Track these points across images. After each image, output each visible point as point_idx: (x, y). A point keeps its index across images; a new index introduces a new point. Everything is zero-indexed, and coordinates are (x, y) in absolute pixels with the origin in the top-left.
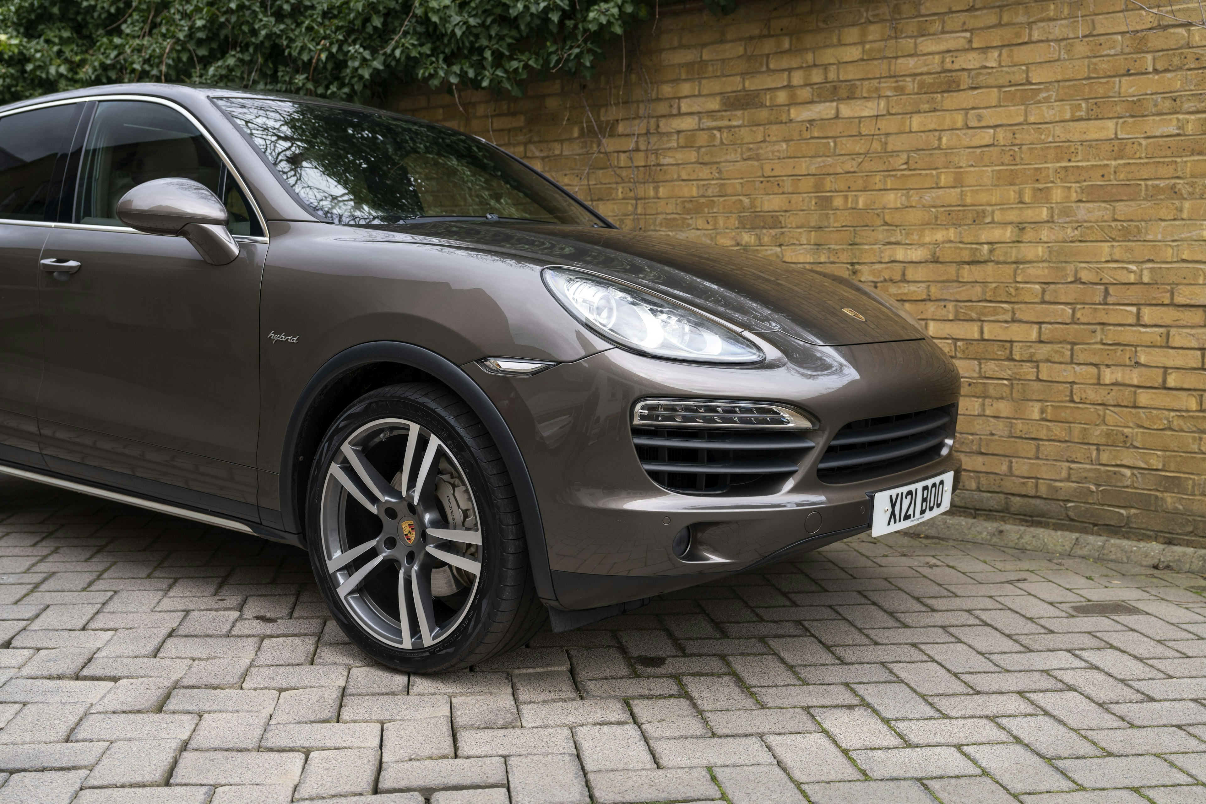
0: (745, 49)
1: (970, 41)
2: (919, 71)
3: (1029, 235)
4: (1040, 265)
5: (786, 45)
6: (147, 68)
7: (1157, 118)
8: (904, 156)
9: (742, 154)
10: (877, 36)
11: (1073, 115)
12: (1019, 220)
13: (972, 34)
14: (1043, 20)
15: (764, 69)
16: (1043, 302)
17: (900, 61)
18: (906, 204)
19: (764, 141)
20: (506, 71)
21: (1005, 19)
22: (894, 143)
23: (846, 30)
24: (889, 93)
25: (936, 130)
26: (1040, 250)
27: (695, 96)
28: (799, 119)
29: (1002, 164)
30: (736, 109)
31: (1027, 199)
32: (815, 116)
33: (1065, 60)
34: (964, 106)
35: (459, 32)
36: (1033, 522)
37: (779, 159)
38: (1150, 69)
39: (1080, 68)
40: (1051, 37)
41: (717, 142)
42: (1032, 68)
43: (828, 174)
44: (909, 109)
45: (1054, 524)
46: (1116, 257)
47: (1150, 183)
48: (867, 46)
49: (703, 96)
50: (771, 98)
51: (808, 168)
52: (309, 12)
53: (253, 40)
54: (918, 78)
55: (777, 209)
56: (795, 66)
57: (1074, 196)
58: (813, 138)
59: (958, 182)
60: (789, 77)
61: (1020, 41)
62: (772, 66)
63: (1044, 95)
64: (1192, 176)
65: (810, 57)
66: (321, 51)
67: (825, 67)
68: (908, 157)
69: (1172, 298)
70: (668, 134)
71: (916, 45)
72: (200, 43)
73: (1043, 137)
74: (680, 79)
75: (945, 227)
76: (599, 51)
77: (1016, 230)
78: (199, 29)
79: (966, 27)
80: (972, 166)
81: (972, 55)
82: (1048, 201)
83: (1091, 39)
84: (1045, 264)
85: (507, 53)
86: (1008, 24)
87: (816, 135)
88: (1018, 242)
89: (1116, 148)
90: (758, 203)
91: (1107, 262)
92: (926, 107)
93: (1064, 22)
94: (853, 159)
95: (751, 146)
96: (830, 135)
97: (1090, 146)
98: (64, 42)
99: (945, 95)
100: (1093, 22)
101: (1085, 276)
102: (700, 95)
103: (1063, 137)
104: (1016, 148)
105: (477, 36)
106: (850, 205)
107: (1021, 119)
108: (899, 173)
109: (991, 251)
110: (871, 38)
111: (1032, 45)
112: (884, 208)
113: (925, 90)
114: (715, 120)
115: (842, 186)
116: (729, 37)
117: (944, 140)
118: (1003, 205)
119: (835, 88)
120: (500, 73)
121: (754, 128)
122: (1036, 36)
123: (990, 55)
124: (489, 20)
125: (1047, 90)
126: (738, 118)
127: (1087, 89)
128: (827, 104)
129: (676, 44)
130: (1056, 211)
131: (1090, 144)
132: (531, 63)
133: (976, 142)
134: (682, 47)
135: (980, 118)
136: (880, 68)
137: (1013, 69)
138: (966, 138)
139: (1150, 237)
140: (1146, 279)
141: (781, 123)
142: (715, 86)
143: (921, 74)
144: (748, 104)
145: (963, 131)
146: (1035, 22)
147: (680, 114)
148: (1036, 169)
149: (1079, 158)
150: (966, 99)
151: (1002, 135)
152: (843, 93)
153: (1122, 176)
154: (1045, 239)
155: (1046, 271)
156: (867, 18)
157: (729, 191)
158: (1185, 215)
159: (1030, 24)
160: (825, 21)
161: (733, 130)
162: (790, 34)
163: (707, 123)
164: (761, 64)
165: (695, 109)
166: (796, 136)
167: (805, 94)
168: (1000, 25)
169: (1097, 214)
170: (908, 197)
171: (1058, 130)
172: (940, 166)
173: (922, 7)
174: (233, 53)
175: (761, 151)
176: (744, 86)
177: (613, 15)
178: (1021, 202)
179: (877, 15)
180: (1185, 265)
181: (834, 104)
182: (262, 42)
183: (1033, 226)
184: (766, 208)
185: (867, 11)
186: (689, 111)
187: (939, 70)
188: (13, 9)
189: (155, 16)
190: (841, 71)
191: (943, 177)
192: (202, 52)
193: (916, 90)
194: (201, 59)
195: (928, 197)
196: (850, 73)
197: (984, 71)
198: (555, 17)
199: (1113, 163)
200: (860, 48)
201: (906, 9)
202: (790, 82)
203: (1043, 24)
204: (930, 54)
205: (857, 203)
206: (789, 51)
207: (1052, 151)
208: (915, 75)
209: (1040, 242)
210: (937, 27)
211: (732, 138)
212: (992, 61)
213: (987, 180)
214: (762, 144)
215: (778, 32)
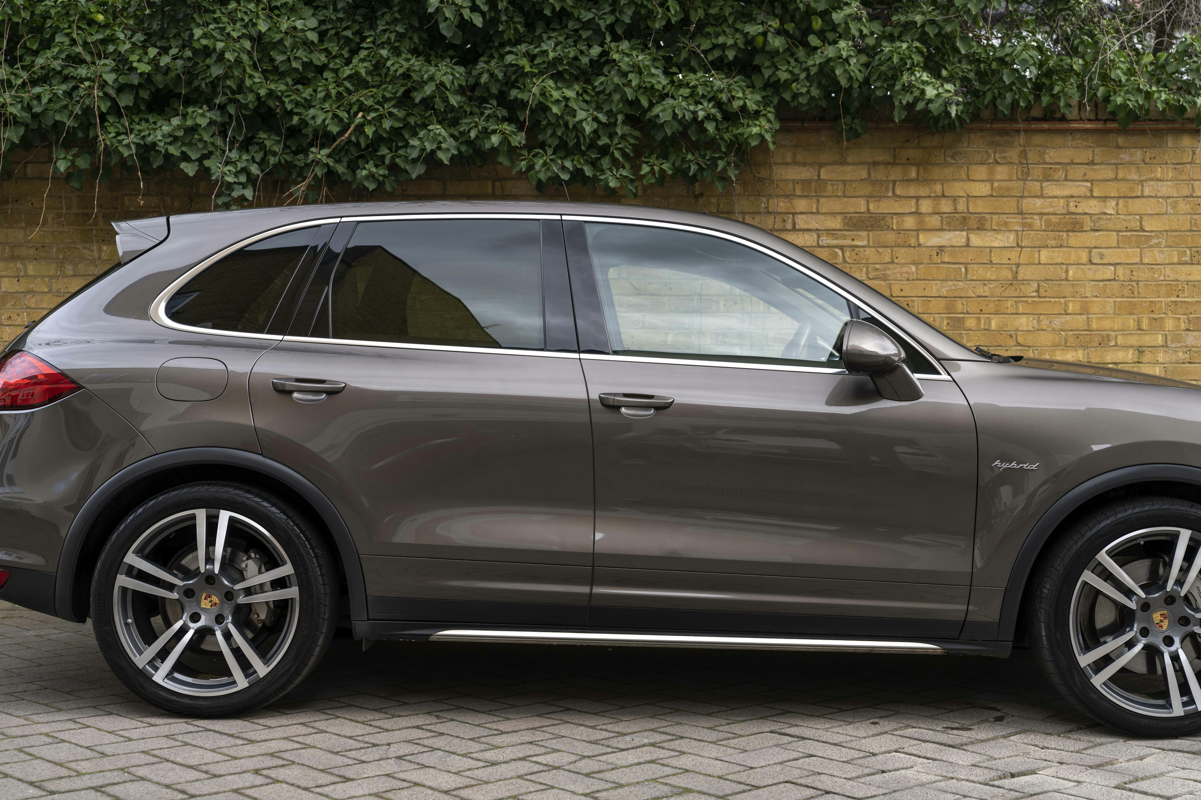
0: (869, 174)
1: (1091, 190)
2: (1046, 211)
3: (1147, 357)
5: (913, 174)
8: (1035, 285)
9: (867, 273)
10: (1005, 176)
11: (1179, 260)
12: (1139, 344)
13: (1092, 184)
14: (1152, 180)
15: (890, 194)
17: (1028, 200)
18: (1037, 327)
19: (892, 262)
21: (1120, 175)
22: (1025, 273)
23: (974, 167)
24: (1017, 228)
25: (1063, 264)
27: (812, 213)
28: (929, 244)
29: (1123, 296)
30: (861, 230)
31: (1144, 326)
32: (944, 243)
33: (1171, 214)
34: (1088, 245)
37: (908, 280)
39: (1184, 223)
40: (1159, 195)
41: (840, 260)
42: (1145, 218)
43: (960, 297)
44: (1038, 243)
48: (996, 184)
49: (822, 214)
50: (898, 222)
51: (938, 290)
54: (1045, 217)
56: (923, 195)
57: (1183, 326)
58: (943, 263)
59: (1085, 310)
60: (917, 204)
61: (1134, 195)
62: (898, 192)
63: (1155, 241)
65: (938, 188)
67: (955, 199)
68: (1039, 286)
71: (1042, 188)
73: (1156, 276)
74: (794, 195)
75: (1075, 348)
77: (1136, 352)
79: (1086, 178)
80: (1096, 296)
81: (1093, 202)
82: (1162, 329)
83: (1192, 199)
85: (632, 155)
86: (1123, 180)
87: (947, 260)
88: (1138, 362)
92: (1053, 243)
93: (1169, 183)
94: (985, 284)
95: (877, 266)
96: (961, 261)
97: (1194, 286)
99: (1070, 234)
100: (1193, 186)
102: (818, 213)
103: (1172, 277)
104: (1134, 284)
106: (982, 327)
107: (1137, 260)
108: (1030, 300)
111: (1144, 199)
112: (1017, 330)
113: (1050, 227)
114: (837, 239)
115: (973, 308)
116: (850, 160)
117: (1071, 273)
118: (1124, 331)
119: (965, 218)
121: (880, 250)
122: (1147, 192)
123: (1108, 203)
125: (1157, 237)
126: (862, 239)
127: (1190, 239)
128: (957, 233)
130: (1169, 338)
131: (1194, 284)
133: (1099, 276)
134: (795, 163)
135: (1102, 256)
136: (1010, 205)
137: (1128, 217)
138: (1091, 273)
141: (910, 246)
142: (836, 205)
143: (1048, 214)
144: (872, 226)
145: (1088, 267)
146: (1145, 181)
147: (794, 229)
148: (1151, 302)
149: (1186, 295)
150: (1090, 239)
151: (1121, 272)
152: (973, 224)
154: (1161, 360)
156: (996, 160)
159: (1142, 182)
160: (952, 157)
161: (857, 249)
162: (918, 165)
163: (825, 240)
164: (887, 191)
165: (813, 225)
166: (926, 260)
167: (935, 221)
168: (1116, 179)
170: (1039, 321)
171: (1168, 270)
172: (1068, 295)
173: (1047, 156)
175: (888, 272)
176: (868, 208)
178: (1140, 329)
179: (1005, 158)
181: (964, 233)
183: (1150, 349)
185: (995, 153)
186: (806, 227)
187: (1064, 212)
190: (970, 204)
191: (1071, 305)
193: (1043, 228)
195: (1057, 322)
196: (979, 207)
197: (1104, 217)
200: (989, 185)
201: (1032, 156)
202: (918, 209)
203: (1152, 183)
204: (1055, 197)
205: (990, 324)
206: (917, 180)
207: (1163, 288)
208: (1042, 214)
209: (1157, 363)
210: (1061, 174)
211: (857, 257)
212: (1110, 207)
213: (1110, 310)
214: (889, 265)
215: (905, 161)
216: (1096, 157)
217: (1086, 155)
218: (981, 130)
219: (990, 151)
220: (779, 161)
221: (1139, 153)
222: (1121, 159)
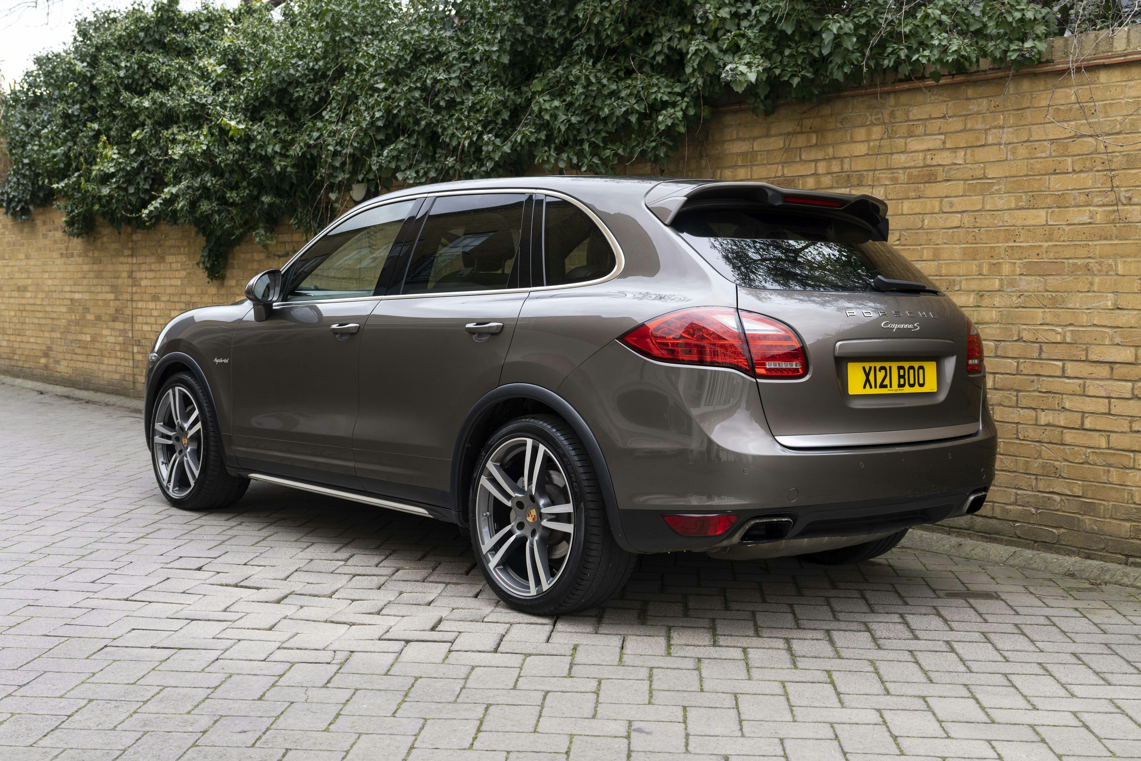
0: (784, 142)
1: (944, 143)
2: (908, 165)
3: (986, 302)
4: (994, 326)
5: (814, 141)
6: (339, 148)
7: (1076, 209)
8: (897, 234)
10: (879, 136)
11: (1016, 204)
12: (979, 289)
13: (945, 137)
14: (995, 127)
15: (798, 159)
16: (997, 356)
17: (895, 156)
20: (600, 159)
21: (969, 126)
23: (857, 130)
24: (887, 183)
25: (920, 214)
26: (994, 314)
29: (967, 243)
31: (985, 272)
33: (1011, 160)
34: (940, 195)
35: (563, 128)
36: (991, 538)
38: (1070, 170)
39: (1021, 167)
40: (1001, 141)
42: (988, 165)
44: (901, 195)
45: (1006, 540)
46: (1047, 321)
47: (1071, 261)
48: (872, 144)
50: (802, 183)
52: (459, 107)
53: (416, 128)
54: (908, 171)
56: (820, 158)
57: (1018, 271)
59: (936, 257)
60: (816, 167)
61: (979, 144)
62: (803, 157)
63: (996, 187)
64: (1101, 257)
65: (830, 150)
66: (465, 138)
67: (842, 159)
68: (901, 235)
69: (1087, 356)
71: (906, 143)
72: (379, 129)
73: (996, 222)
74: (737, 166)
76: (671, 144)
77: (977, 296)
78: (378, 119)
79: (941, 131)
80: (945, 243)
81: (946, 154)
82: (1000, 274)
83: (1029, 144)
84: (998, 325)
85: (602, 145)
86: (971, 130)
88: (979, 306)
89: (1047, 233)
91: (1041, 324)
92: (913, 194)
93: (1010, 129)
97: (1029, 231)
98: (278, 125)
99: (927, 185)
100: (1030, 130)
101: (1026, 336)
102: (751, 179)
103: (1010, 222)
104: (976, 230)
105: (579, 131)
107: (979, 207)
110: (874, 137)
111: (988, 147)
113: (912, 181)
116: (773, 132)
117: (926, 222)
118: (967, 276)
119: (849, 176)
120: (596, 160)
122: (990, 139)
123: (958, 154)
124: (587, 118)
125: (998, 183)
127: (1026, 184)
128: (843, 189)
129: (734, 137)
130: (1005, 282)
131: (1029, 229)
132: (620, 151)
133: (949, 224)
134: (739, 139)
135: (951, 205)
136: (881, 162)
137: (976, 166)
138: (942, 221)
139: (1071, 305)
140: (1068, 340)
142: (763, 172)
143: (910, 168)
145: (940, 215)
146: (990, 129)
148: (991, 247)
149: (1021, 239)
150: (941, 189)
151: (967, 219)
152: (855, 180)
153: (1051, 255)
154: (997, 305)
155: (998, 331)
156: (871, 121)
158: (1095, 288)
159: (986, 130)
160: (841, 122)
162: (816, 132)
164: (796, 156)
167: (827, 180)
168: (964, 130)
169: (1034, 286)
171: (1006, 216)
172: (923, 243)
173: (910, 114)
174: (402, 139)
176: (783, 172)
177: (677, 118)
178: (980, 274)
179: (879, 119)
180: (1095, 329)
182: (423, 130)
183: (989, 294)
185: (871, 115)
187: (922, 165)
188: (242, 97)
189: (348, 105)
190: (853, 163)
191: (925, 252)
192: (381, 137)
193: (906, 181)
194: (379, 142)
196: (860, 165)
197: (954, 167)
198: (633, 119)
199: (1045, 244)
200: (866, 144)
201: (899, 114)
202: (816, 170)
203: (995, 131)
204: (916, 152)
206: (816, 145)
207: (1002, 233)
208: (905, 168)
209: (994, 307)
210: (921, 130)
212: (959, 159)
213: (956, 256)
215: (808, 130)
216: (950, 111)
217: (942, 109)
218: (862, 95)
219: (868, 114)
220: (729, 138)
221: (985, 102)
222: (970, 110)
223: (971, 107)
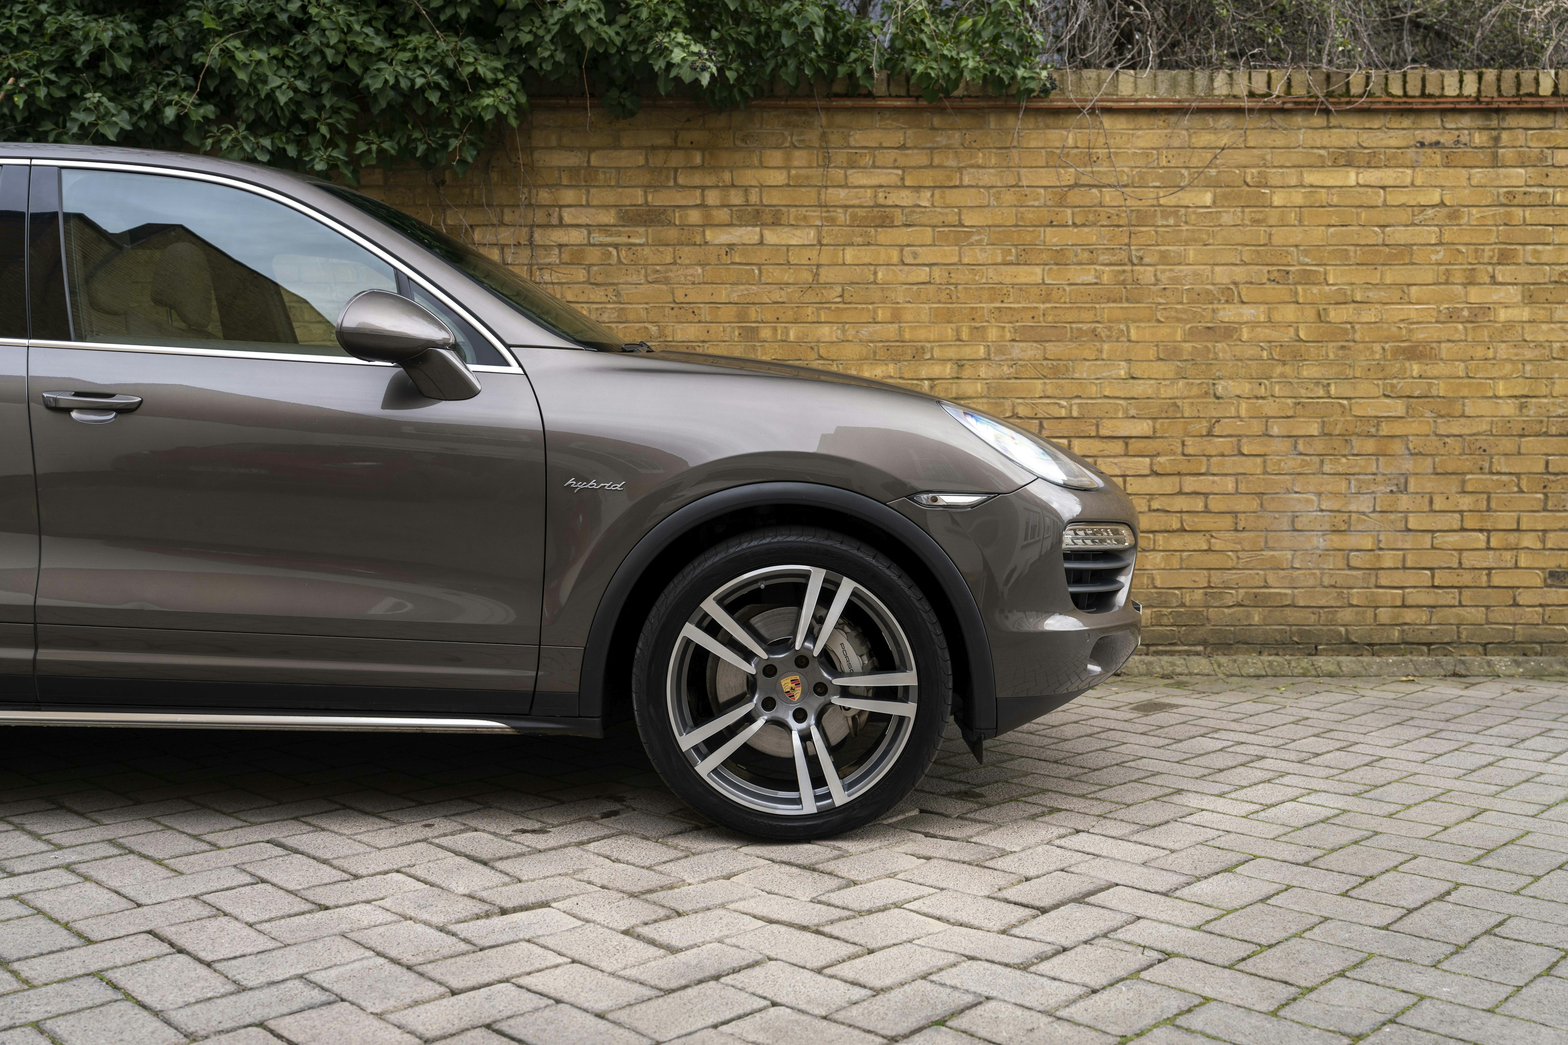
0: (647, 160)
1: (903, 179)
2: (851, 203)
3: (967, 372)
4: (980, 401)
5: (698, 160)
7: (1078, 267)
8: (839, 289)
9: (646, 276)
10: (804, 163)
11: (1004, 259)
12: (958, 357)
13: (904, 172)
14: (972, 166)
15: (672, 183)
17: (830, 190)
18: (842, 337)
19: (674, 263)
21: (936, 161)
22: (826, 275)
23: (768, 152)
24: (819, 223)
25: (871, 264)
26: (979, 387)
27: (582, 206)
28: (717, 242)
29: (939, 302)
30: (638, 225)
31: (965, 336)
32: (735, 240)
33: (994, 206)
34: (899, 242)
37: (693, 283)
38: (1070, 223)
39: (1008, 216)
40: (980, 184)
41: (614, 260)
42: (964, 211)
43: (753, 303)
44: (842, 241)
46: (1049, 393)
47: (1074, 326)
48: (793, 172)
49: (593, 206)
50: (680, 216)
51: (728, 296)
54: (850, 210)
55: (692, 338)
56: (709, 184)
57: (1008, 336)
58: (733, 263)
59: (896, 318)
60: (703, 196)
61: (951, 184)
62: (681, 181)
63: (975, 238)
64: (1110, 321)
65: (727, 176)
67: (746, 189)
68: (843, 290)
69: (1098, 431)
70: (546, 247)
71: (846, 176)
73: (977, 278)
74: (560, 185)
75: (885, 362)
77: (955, 366)
79: (897, 164)
80: (909, 302)
81: (905, 193)
82: (984, 339)
83: (1017, 189)
84: (985, 400)
85: (346, 132)
86: (939, 166)
87: (737, 260)
88: (958, 378)
89: (1043, 293)
90: (668, 331)
91: (1041, 397)
92: (860, 240)
93: (991, 170)
94: (781, 289)
95: (658, 268)
96: (754, 261)
97: (1021, 290)
99: (879, 230)
100: (1019, 174)
101: (1022, 411)
102: (588, 205)
103: (996, 279)
104: (952, 287)
105: (299, 105)
106: (779, 338)
107: (955, 259)
108: (833, 306)
109: (932, 387)
111: (963, 189)
112: (818, 341)
113: (857, 223)
114: (610, 236)
115: (769, 316)
116: (625, 142)
117: (880, 275)
118: (941, 342)
119: (758, 212)
121: (661, 249)
122: (966, 181)
123: (922, 194)
125: (979, 233)
126: (640, 236)
127: (1015, 235)
128: (750, 228)
129: (553, 143)
130: (993, 349)
131: (1022, 288)
133: (912, 278)
134: (561, 147)
135: (915, 255)
136: (809, 196)
137: (946, 210)
138: (902, 275)
139: (1077, 375)
140: (1075, 414)
141: (695, 244)
142: (610, 197)
143: (853, 206)
144: (652, 221)
145: (899, 268)
146: (965, 168)
147: (561, 224)
148: (972, 308)
149: (1011, 300)
150: (902, 235)
151: (938, 274)
152: (767, 217)
153: (1050, 319)
154: (983, 376)
155: (986, 406)
156: (792, 143)
157: (631, 317)
158: (1105, 356)
159: (960, 169)
160: (743, 140)
161: (634, 248)
162: (702, 150)
163: (598, 237)
164: (667, 178)
165: (583, 220)
166: (713, 260)
167: (723, 215)
168: (931, 166)
169: (1030, 353)
170: (844, 331)
171: (991, 272)
172: (876, 300)
173: (851, 139)
175: (670, 274)
176: (646, 200)
178: (959, 340)
179: (803, 141)
180: (1107, 401)
181: (758, 229)
183: (971, 363)
184: (679, 337)
185: (792, 135)
186: (575, 222)
187: (872, 204)
190: (764, 195)
191: (880, 312)
193: (848, 223)
195: (865, 332)
196: (774, 198)
197: (918, 210)
198: (435, 97)
199: (1042, 306)
200: (785, 173)
201: (835, 138)
202: (703, 200)
203: (972, 170)
204: (861, 187)
205: (788, 335)
206: (702, 167)
207: (986, 292)
208: (846, 207)
209: (979, 378)
210: (867, 160)
211: (632, 257)
212: (924, 200)
213: (925, 317)
214: (671, 267)
215: (688, 145)
216: (908, 140)
217: (897, 138)
218: (776, 108)
219: (786, 133)
220: (543, 145)
221: (957, 135)
222: (937, 142)
223: (938, 139)
